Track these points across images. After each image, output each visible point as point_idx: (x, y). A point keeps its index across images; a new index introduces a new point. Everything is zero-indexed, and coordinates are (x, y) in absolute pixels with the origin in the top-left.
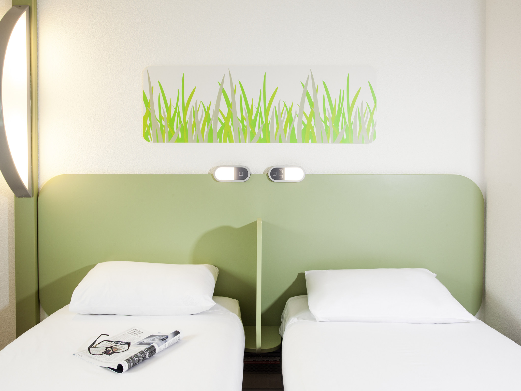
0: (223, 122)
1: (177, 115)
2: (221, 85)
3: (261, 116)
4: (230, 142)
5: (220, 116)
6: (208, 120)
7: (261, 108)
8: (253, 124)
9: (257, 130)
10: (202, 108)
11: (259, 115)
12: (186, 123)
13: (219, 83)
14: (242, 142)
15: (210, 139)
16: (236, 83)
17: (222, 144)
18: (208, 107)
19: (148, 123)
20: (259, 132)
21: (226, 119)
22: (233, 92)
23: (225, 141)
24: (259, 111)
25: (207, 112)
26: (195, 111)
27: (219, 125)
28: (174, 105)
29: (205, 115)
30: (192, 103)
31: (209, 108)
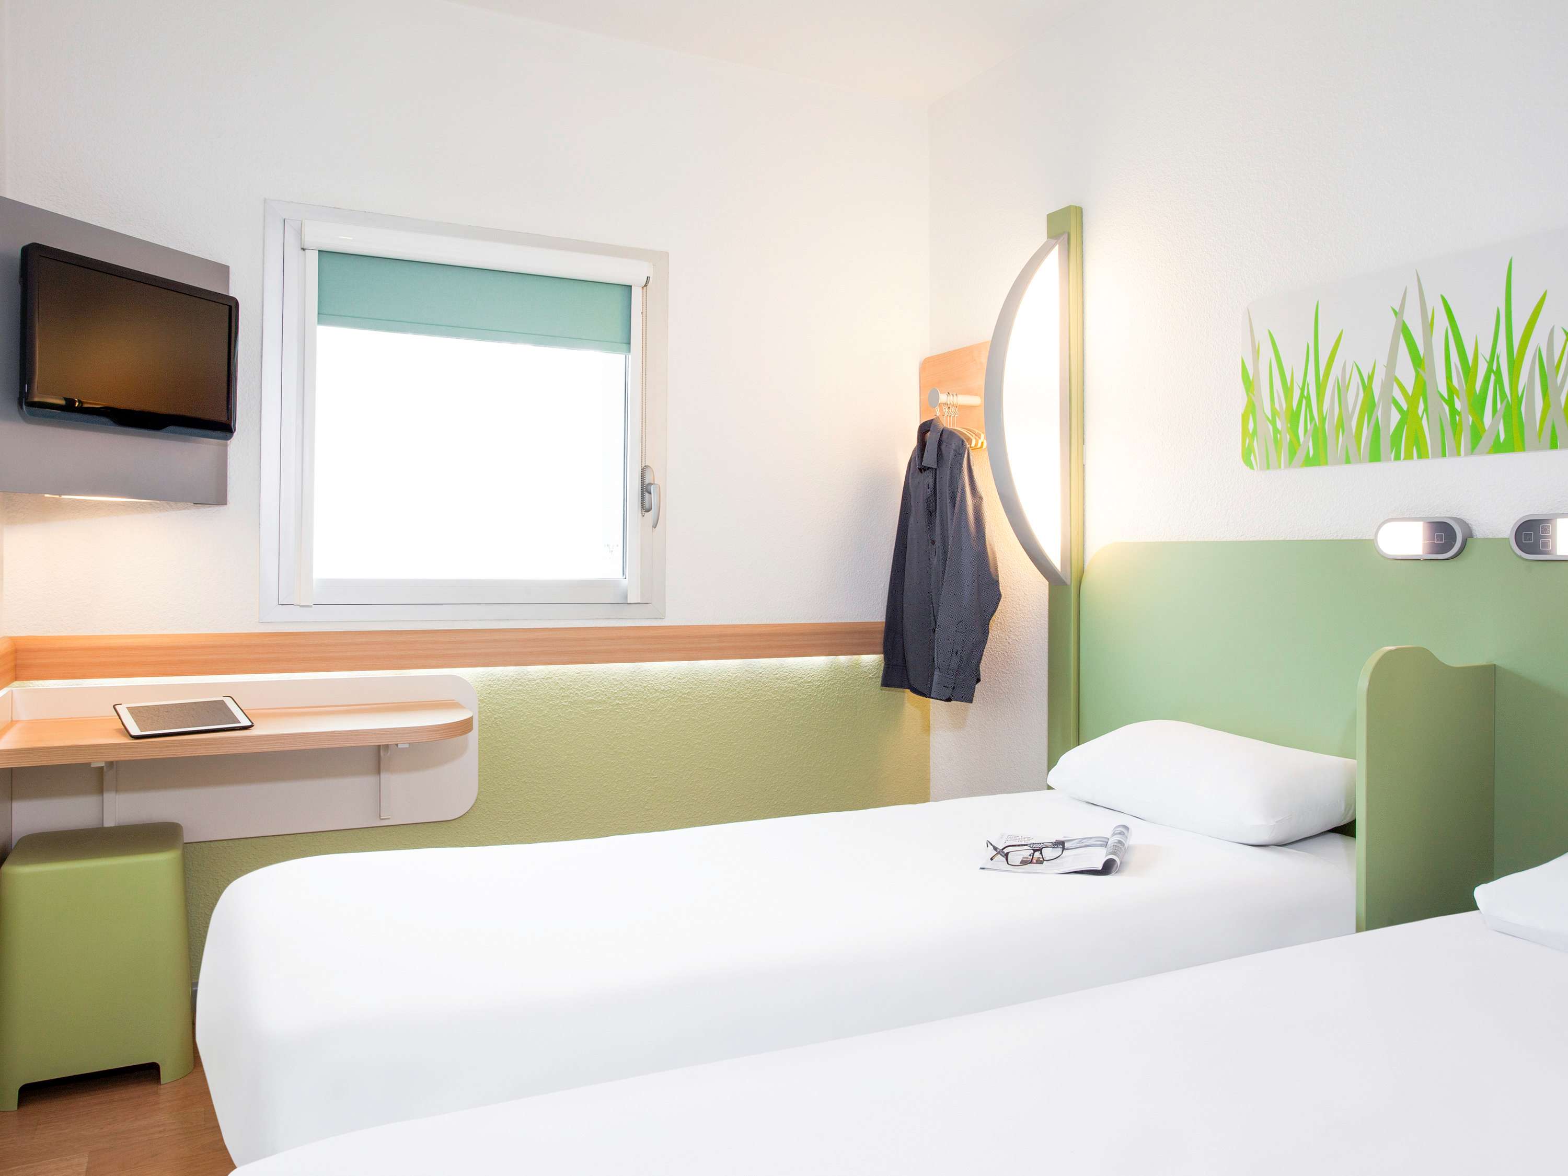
0: (1405, 407)
1: (1304, 401)
2: (1398, 314)
3: (1499, 380)
4: (1420, 457)
5: (1397, 393)
6: (1369, 406)
7: (1498, 358)
8: (1478, 405)
9: (1488, 419)
10: (1356, 379)
11: (1493, 378)
12: (1323, 419)
13: (1394, 310)
14: (1451, 455)
15: (1375, 456)
16: (1433, 303)
17: (1403, 465)
18: (1369, 374)
19: (1251, 426)
20: (1495, 424)
21: (1412, 400)
22: (1428, 327)
23: (1409, 457)
24: (1494, 368)
25: (1367, 389)
26: (1342, 389)
27: (1395, 417)
28: (1298, 381)
29: (1363, 395)
30: (1336, 371)
31: (1371, 378)
